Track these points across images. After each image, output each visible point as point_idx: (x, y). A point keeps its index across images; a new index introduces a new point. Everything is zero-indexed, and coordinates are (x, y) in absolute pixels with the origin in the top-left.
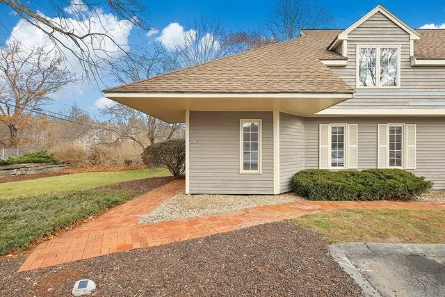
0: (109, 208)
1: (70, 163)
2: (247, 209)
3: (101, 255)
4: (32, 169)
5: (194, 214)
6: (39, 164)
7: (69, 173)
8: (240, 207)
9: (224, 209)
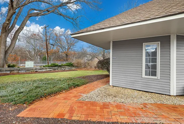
0: (74, 87)
1: (78, 67)
2: (146, 104)
3: (48, 117)
4: (67, 68)
5: (109, 100)
6: (69, 67)
7: (77, 70)
8: (141, 101)
9: (129, 100)
